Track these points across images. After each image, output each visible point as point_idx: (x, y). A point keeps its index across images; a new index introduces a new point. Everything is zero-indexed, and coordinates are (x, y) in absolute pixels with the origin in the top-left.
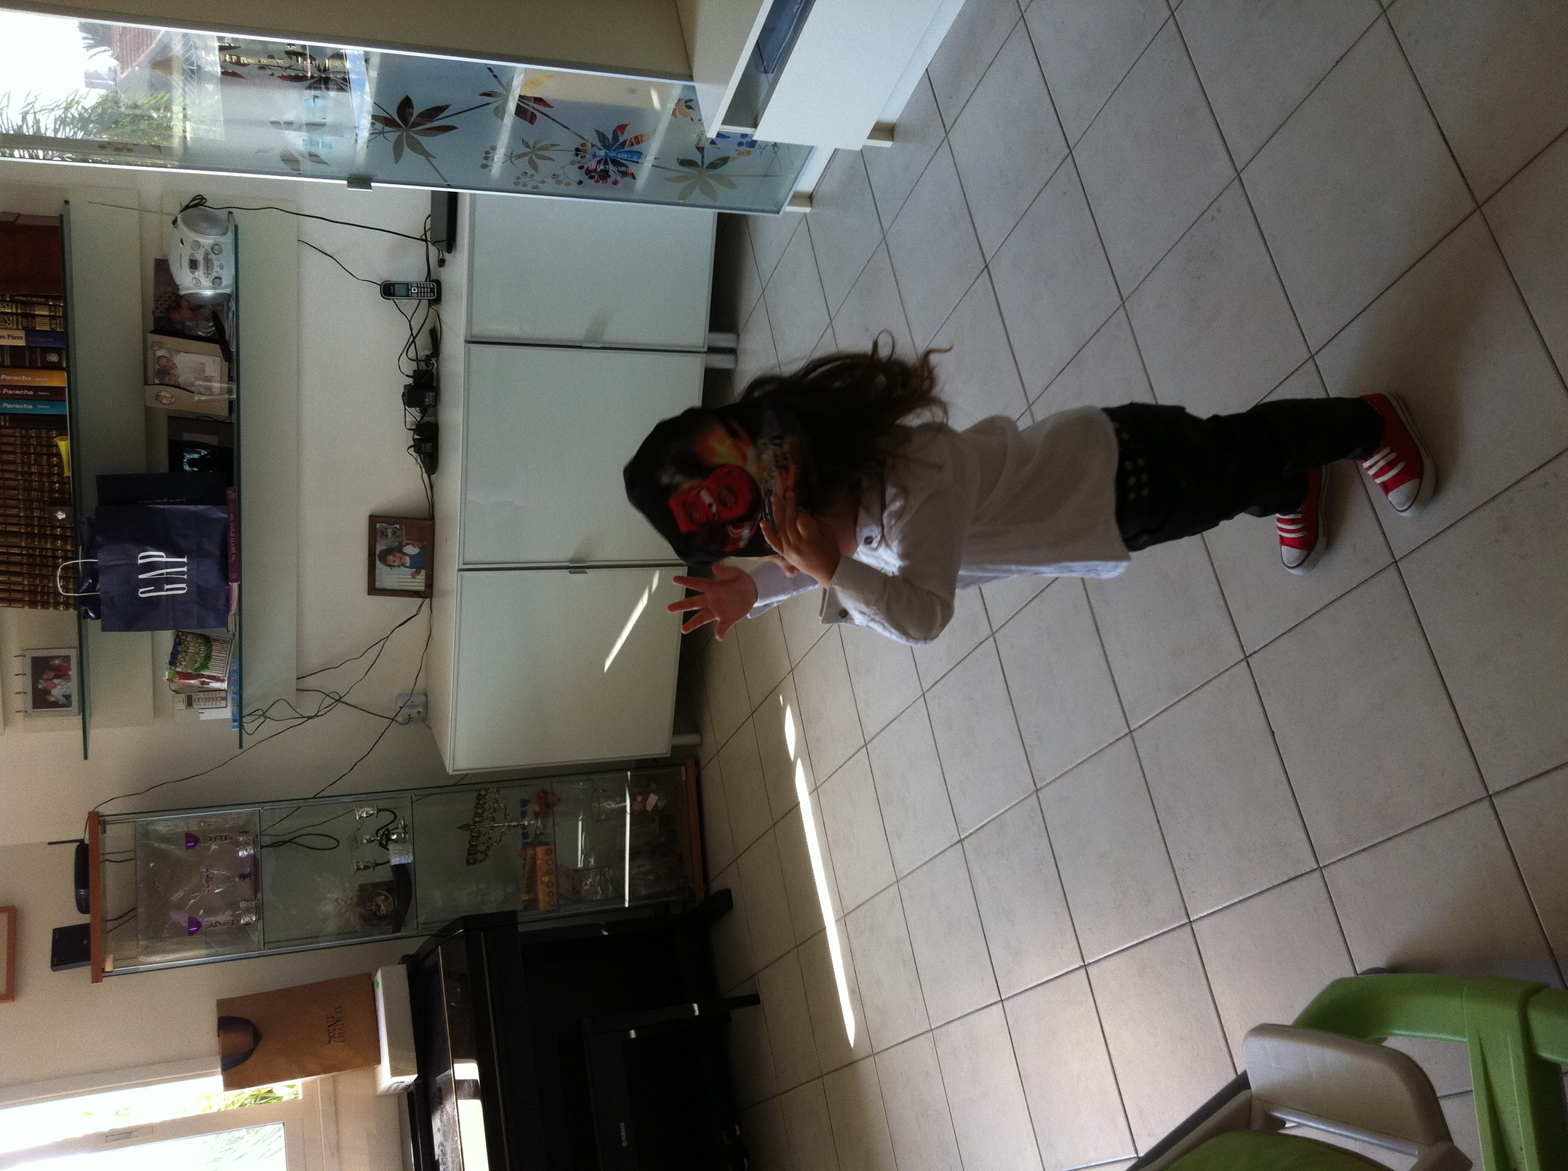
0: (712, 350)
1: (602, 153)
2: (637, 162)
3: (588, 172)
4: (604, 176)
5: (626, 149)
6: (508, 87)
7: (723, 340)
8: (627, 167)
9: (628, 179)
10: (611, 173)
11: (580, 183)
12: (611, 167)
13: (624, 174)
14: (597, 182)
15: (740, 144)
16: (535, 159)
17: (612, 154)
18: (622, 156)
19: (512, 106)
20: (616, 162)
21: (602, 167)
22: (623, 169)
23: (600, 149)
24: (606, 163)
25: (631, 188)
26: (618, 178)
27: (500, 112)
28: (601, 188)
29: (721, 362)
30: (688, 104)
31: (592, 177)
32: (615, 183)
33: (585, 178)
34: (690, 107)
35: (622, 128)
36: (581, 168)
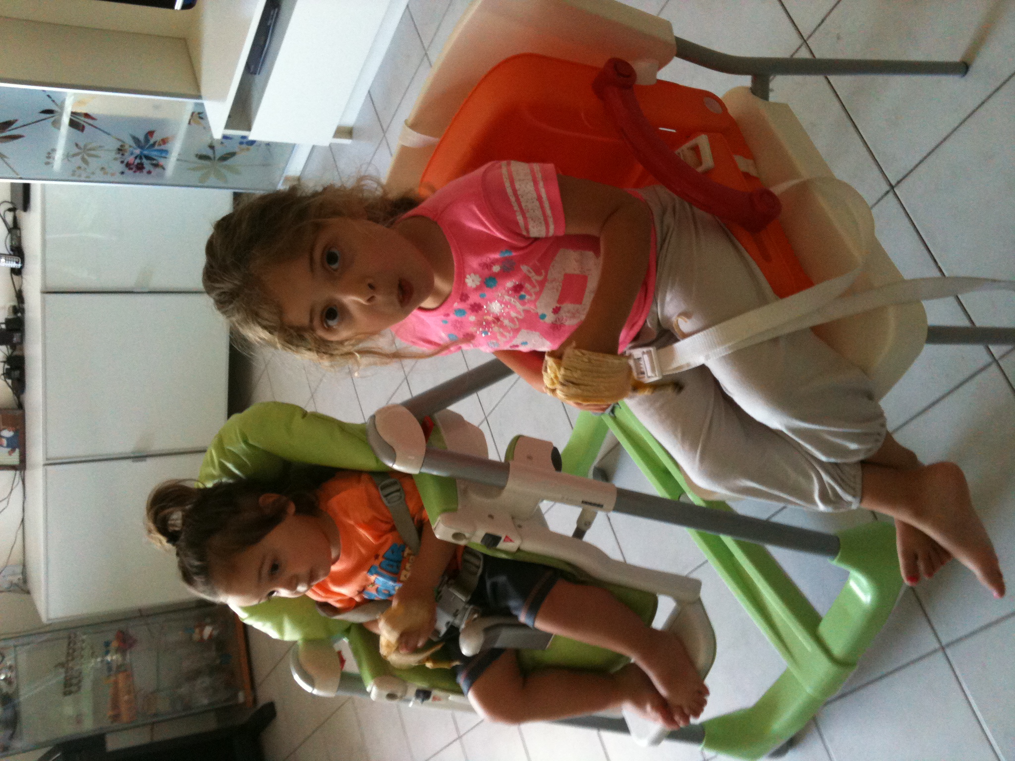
1: (138, 151)
2: (165, 158)
3: (128, 165)
4: (140, 167)
5: (156, 147)
6: (62, 107)
8: (157, 160)
9: (158, 170)
10: (145, 166)
11: (122, 173)
12: (146, 163)
13: (156, 165)
14: (135, 172)
15: (241, 143)
16: (86, 157)
17: (146, 152)
18: (153, 154)
19: (66, 119)
20: (148, 158)
21: (138, 161)
22: (155, 162)
23: (135, 149)
24: (141, 158)
25: (161, 176)
26: (151, 168)
27: (57, 124)
28: (139, 176)
30: (199, 116)
31: (131, 169)
32: (149, 172)
33: (126, 170)
34: (201, 118)
35: (151, 133)
36: (122, 162)
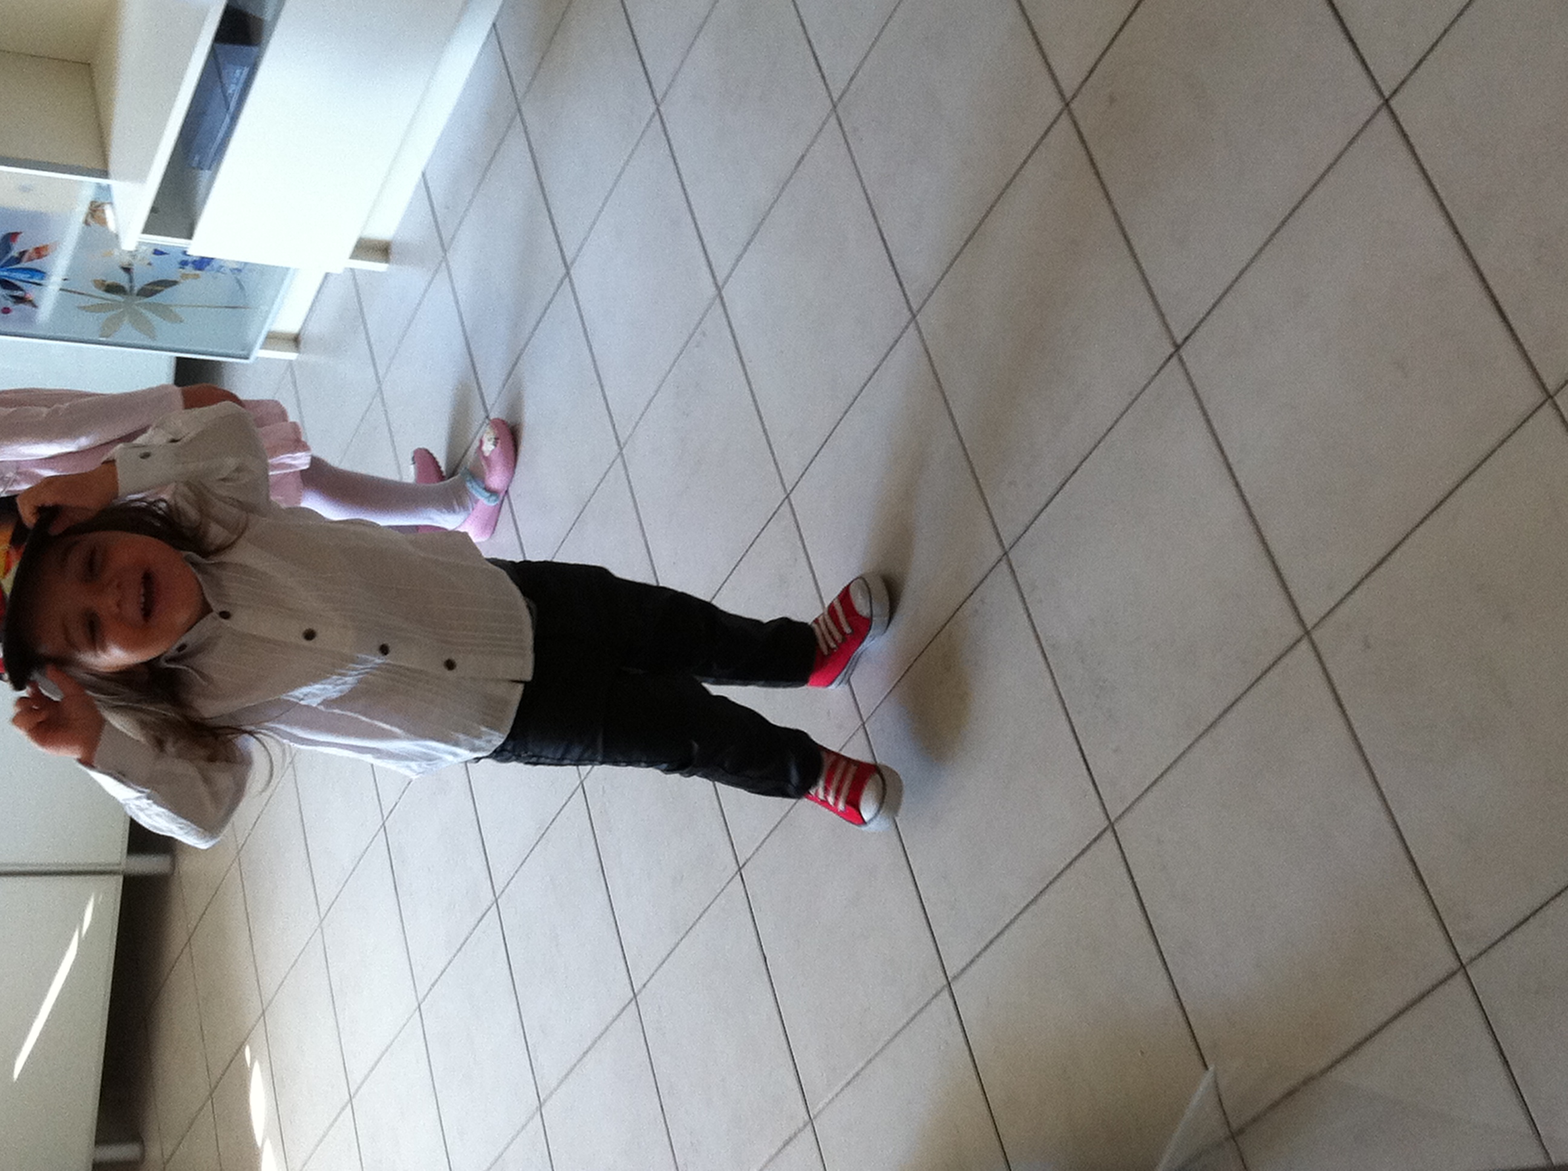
2: (38, 286)
5: (24, 264)
8: (22, 290)
9: (24, 307)
13: (19, 300)
15: (181, 263)
17: (5, 273)
18: (17, 277)
20: (8, 285)
22: (20, 294)
25: (29, 320)
26: (11, 305)
32: (6, 311)
35: (12, 236)
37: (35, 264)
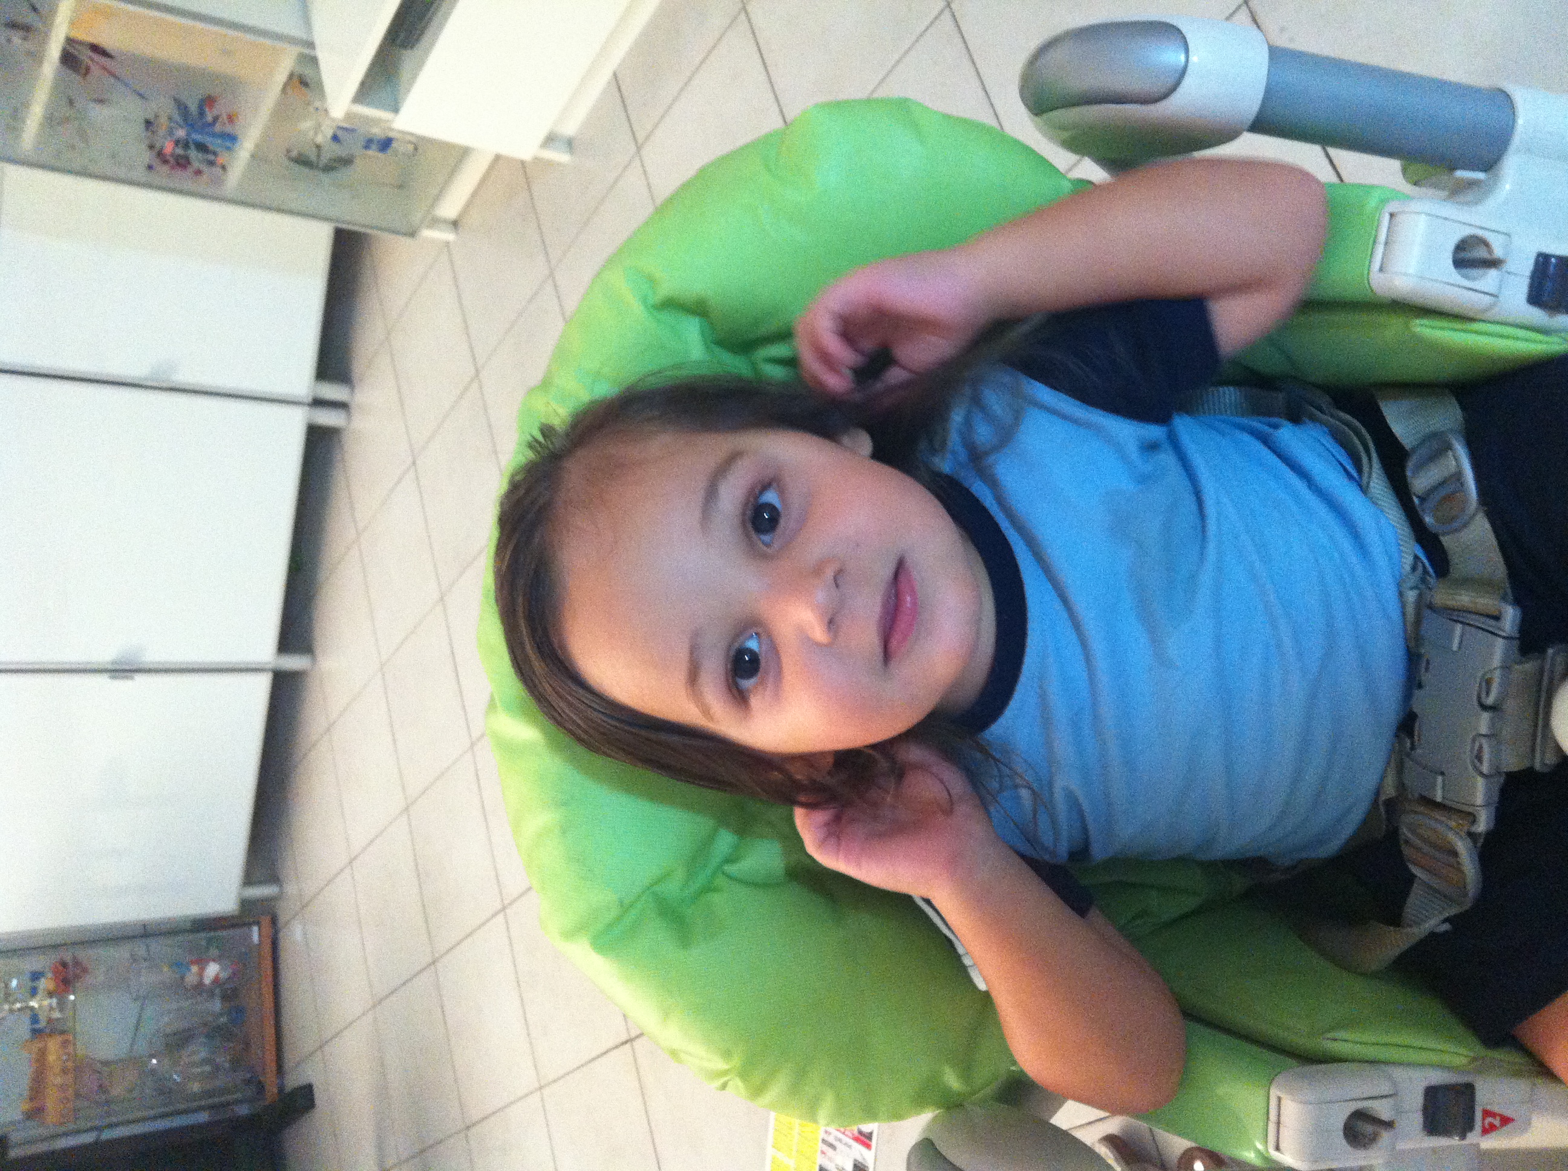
0: (318, 403)
1: (181, 133)
2: (228, 149)
3: (160, 154)
4: (182, 163)
5: (217, 128)
6: (50, 23)
7: (332, 391)
8: (215, 154)
9: (217, 170)
10: (192, 160)
11: (150, 167)
12: (193, 154)
13: (211, 163)
14: (173, 168)
17: (198, 137)
18: (208, 140)
19: (54, 51)
20: (202, 148)
21: (179, 151)
22: (211, 157)
23: (179, 126)
24: (186, 146)
25: (218, 182)
26: (204, 168)
28: (182, 177)
29: (327, 418)
30: (305, 82)
31: (165, 162)
32: (198, 172)
33: (156, 163)
34: (309, 83)
35: (208, 101)
36: (151, 147)
37: (228, 129)
